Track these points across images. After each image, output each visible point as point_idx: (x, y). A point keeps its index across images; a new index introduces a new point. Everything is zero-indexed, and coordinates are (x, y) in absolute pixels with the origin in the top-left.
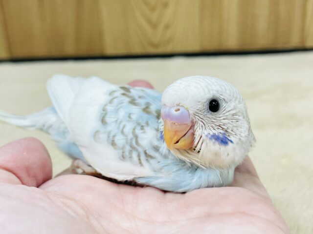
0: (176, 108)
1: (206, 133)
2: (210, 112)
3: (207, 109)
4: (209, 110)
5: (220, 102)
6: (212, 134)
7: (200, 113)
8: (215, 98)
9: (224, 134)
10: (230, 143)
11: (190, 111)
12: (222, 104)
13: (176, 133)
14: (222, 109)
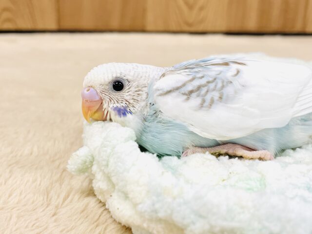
0: (87, 89)
1: (111, 106)
2: (114, 91)
4: (113, 89)
5: (123, 83)
6: (115, 106)
7: (106, 91)
8: (119, 79)
9: (126, 107)
10: (129, 115)
11: (97, 91)
12: (126, 84)
13: (89, 108)
14: (126, 88)
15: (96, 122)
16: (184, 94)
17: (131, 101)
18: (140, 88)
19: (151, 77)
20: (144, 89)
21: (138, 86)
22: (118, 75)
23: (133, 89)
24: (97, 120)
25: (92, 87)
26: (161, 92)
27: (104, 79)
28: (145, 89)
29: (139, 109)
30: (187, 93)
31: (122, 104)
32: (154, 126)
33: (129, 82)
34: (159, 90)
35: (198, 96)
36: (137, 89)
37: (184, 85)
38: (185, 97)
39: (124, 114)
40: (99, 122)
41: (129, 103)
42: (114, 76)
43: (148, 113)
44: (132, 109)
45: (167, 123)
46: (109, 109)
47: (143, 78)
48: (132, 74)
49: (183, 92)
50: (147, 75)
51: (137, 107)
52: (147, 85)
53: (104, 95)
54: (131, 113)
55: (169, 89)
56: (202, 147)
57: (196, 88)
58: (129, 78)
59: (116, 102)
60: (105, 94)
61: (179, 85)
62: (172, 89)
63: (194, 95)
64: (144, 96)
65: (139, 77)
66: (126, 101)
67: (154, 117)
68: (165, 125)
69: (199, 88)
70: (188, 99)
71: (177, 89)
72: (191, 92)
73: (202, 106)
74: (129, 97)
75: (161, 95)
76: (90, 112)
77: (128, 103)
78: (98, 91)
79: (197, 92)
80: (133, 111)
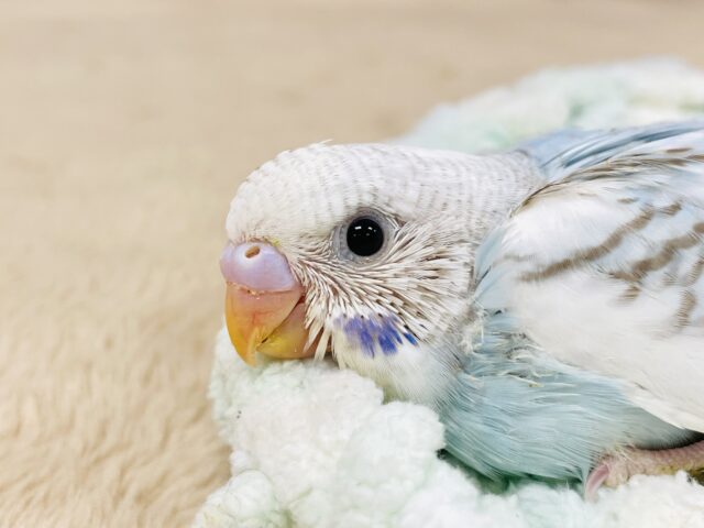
0: (248, 248)
1: (336, 312)
2: (352, 255)
3: (341, 249)
4: (347, 250)
5: (382, 225)
6: (351, 315)
7: (320, 258)
9: (393, 317)
10: (405, 349)
11: (289, 256)
12: (391, 229)
13: (255, 317)
14: (392, 245)
15: (275, 367)
16: (617, 276)
17: (414, 297)
18: (443, 248)
19: (479, 203)
20: (458, 250)
21: (434, 240)
22: (367, 200)
23: (417, 250)
24: (280, 359)
25: (266, 241)
26: (528, 267)
27: (316, 216)
28: (462, 252)
29: (444, 327)
30: (627, 269)
31: (378, 309)
32: (497, 390)
33: (402, 224)
34: (518, 259)
35: (669, 282)
36: (431, 251)
37: (615, 240)
38: (622, 287)
39: (388, 345)
40: (287, 364)
41: (406, 304)
42: (353, 202)
43: (476, 341)
44: (414, 323)
45: (550, 379)
46: (329, 324)
47: (452, 207)
48: (412, 194)
49: (615, 268)
50: (464, 198)
51: (436, 319)
52: (466, 236)
53: (311, 272)
54: (411, 337)
55: (560, 257)
56: (654, 448)
57: (659, 249)
58: (405, 209)
59: (355, 299)
60: (317, 270)
61: (598, 239)
62: (572, 258)
63: (654, 278)
64: (460, 279)
65: (438, 205)
66: (396, 295)
67: (500, 359)
68: (541, 385)
69: (670, 251)
70: (632, 294)
71: (592, 255)
72: (644, 267)
73: (683, 319)
74: (404, 280)
75: (529, 278)
76: (256, 330)
77: (399, 302)
78: (293, 258)
79: (666, 269)
80: (422, 334)
